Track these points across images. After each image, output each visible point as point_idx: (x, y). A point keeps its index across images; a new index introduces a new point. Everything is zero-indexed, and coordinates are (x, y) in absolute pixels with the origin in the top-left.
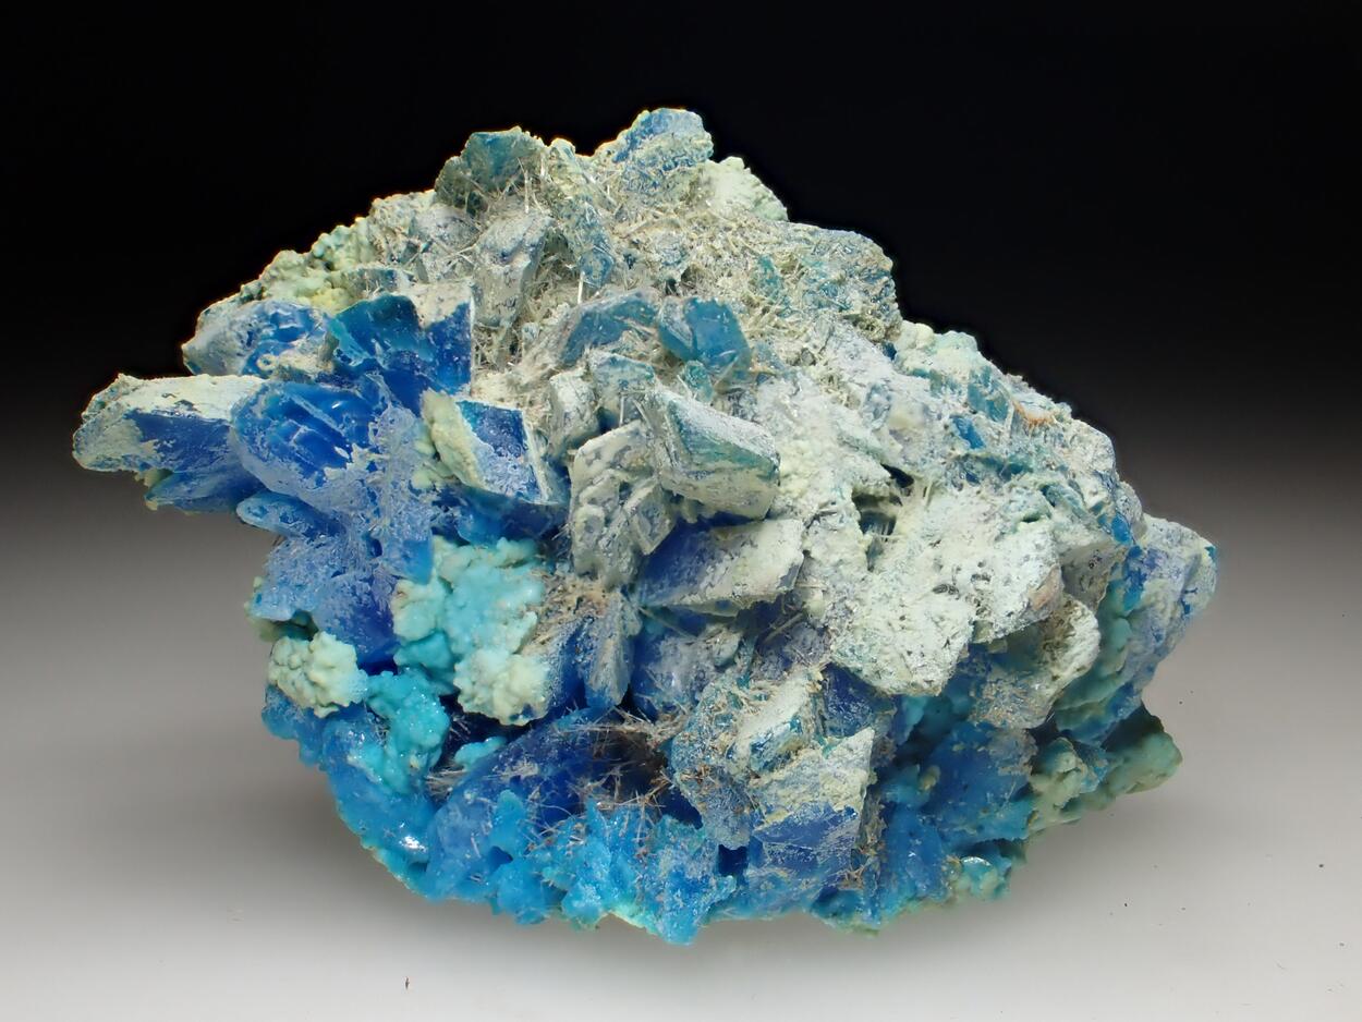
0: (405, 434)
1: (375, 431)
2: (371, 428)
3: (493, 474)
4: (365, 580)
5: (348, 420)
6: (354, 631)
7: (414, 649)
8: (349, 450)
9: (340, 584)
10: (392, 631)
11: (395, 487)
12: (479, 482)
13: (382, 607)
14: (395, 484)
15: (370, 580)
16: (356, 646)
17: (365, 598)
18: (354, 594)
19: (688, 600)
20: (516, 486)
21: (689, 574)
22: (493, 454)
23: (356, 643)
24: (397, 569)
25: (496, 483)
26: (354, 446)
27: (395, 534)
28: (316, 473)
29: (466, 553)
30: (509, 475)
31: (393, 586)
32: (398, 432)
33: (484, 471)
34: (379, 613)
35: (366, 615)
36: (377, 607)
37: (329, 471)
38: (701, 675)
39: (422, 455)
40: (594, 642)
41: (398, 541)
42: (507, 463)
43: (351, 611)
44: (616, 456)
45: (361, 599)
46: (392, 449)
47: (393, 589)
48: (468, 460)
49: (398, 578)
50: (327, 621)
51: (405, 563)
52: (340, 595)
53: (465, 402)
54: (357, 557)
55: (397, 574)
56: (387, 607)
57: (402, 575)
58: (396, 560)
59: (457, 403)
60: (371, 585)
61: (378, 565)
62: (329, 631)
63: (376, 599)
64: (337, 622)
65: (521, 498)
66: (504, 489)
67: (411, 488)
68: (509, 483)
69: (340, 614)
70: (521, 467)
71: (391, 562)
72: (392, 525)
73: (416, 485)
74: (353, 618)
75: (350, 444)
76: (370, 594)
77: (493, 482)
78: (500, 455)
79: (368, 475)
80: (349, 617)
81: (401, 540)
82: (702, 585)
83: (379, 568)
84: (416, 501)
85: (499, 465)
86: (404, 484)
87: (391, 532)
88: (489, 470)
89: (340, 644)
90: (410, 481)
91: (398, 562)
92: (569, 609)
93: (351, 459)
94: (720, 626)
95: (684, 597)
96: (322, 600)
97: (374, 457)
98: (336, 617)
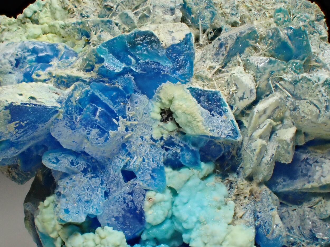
0: (144, 109)
1: (129, 108)
2: (127, 107)
3: (212, 126)
4: (129, 194)
5: (119, 103)
6: (123, 224)
7: (154, 230)
8: (118, 120)
9: (117, 197)
10: (145, 221)
11: (143, 140)
12: (205, 131)
13: (139, 208)
14: (142, 138)
15: (131, 194)
16: (124, 232)
17: (130, 204)
18: (125, 202)
19: (309, 186)
20: (226, 132)
21: (302, 172)
22: (210, 115)
23: (124, 230)
24: (148, 185)
25: (215, 131)
26: (120, 117)
27: (146, 166)
28: (106, 134)
29: (185, 172)
30: (221, 126)
31: (144, 196)
32: (140, 108)
33: (208, 124)
34: (138, 212)
35: (131, 214)
36: (136, 208)
37: (111, 132)
39: (155, 120)
40: (258, 214)
41: (148, 169)
42: (217, 120)
43: (123, 212)
44: (271, 113)
45: (128, 205)
46: (139, 118)
47: (144, 197)
48: (198, 120)
49: (146, 190)
50: (108, 220)
51: (153, 181)
52: (117, 204)
53: (191, 88)
54: (119, 181)
55: (148, 188)
56: (141, 208)
57: (151, 188)
58: (148, 180)
59: (188, 89)
60: (132, 196)
61: (136, 184)
62: (108, 225)
63: (136, 203)
64: (114, 219)
65: (229, 138)
66: (220, 134)
67: (152, 138)
68: (222, 130)
69: (116, 214)
70: (224, 121)
71: (146, 182)
72: (144, 160)
73: (155, 137)
74: (124, 216)
75: (118, 117)
76: (132, 201)
77: (213, 130)
78: (213, 115)
79: (126, 133)
80: (121, 215)
81: (150, 168)
82: (316, 177)
83: (137, 186)
84: (155, 146)
85: (215, 121)
86: (147, 137)
87: (144, 165)
88: (210, 124)
89: (116, 232)
90: (151, 135)
91: (149, 181)
92: (245, 197)
93: (119, 125)
94: (320, 198)
95: (305, 184)
96: (107, 208)
97: (129, 123)
98: (113, 217)
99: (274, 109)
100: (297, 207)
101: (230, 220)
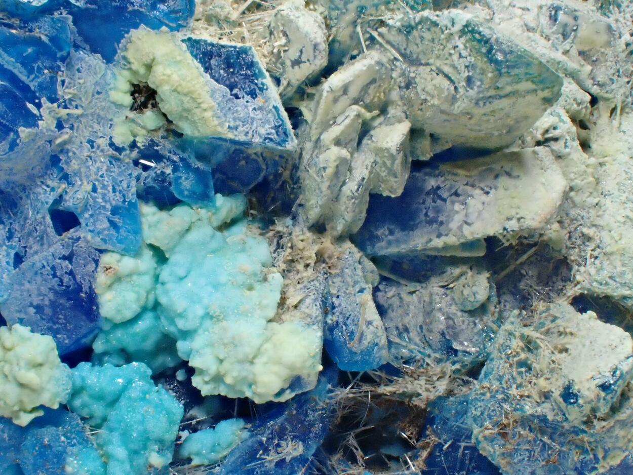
0: (97, 84)
1: (63, 82)
2: (59, 79)
3: (234, 119)
4: (64, 258)
5: (40, 70)
6: (53, 319)
7: (119, 333)
8: (39, 106)
9: (39, 265)
10: (99, 313)
11: (92, 147)
12: (219, 129)
13: (85, 288)
14: (91, 143)
15: (69, 258)
16: (55, 337)
17: (66, 279)
18: (55, 276)
19: (438, 243)
20: (263, 131)
21: (426, 215)
22: (229, 96)
23: (54, 333)
24: (104, 240)
25: (240, 129)
26: (44, 100)
27: (100, 200)
28: (12, 134)
29: (181, 215)
30: (253, 119)
31: (97, 262)
32: (87, 81)
33: (225, 115)
34: (83, 295)
35: (69, 299)
36: (79, 288)
37: (24, 132)
38: (451, 322)
39: (120, 106)
40: (334, 299)
41: (104, 207)
42: (245, 106)
43: (51, 296)
44: (360, 92)
45: (61, 281)
46: (85, 102)
47: (97, 265)
48: (204, 106)
49: (101, 251)
50: (20, 311)
51: (113, 232)
52: (39, 279)
53: (190, 39)
54: (45, 231)
55: (104, 247)
56: (90, 287)
57: (110, 247)
58: (104, 229)
59: (183, 41)
60: (71, 262)
61: (80, 238)
62: (21, 321)
63: (78, 277)
64: (32, 310)
65: (270, 145)
66: (250, 135)
67: (112, 144)
68: (254, 127)
69: (36, 301)
70: (260, 108)
71: (99, 233)
72: (94, 190)
73: (118, 141)
74: (53, 304)
75: (39, 99)
76: (71, 273)
77: (236, 128)
78: (237, 97)
79: (58, 133)
80: (47, 303)
81: (108, 206)
82: (453, 225)
83: (81, 243)
84: (118, 160)
85: (239, 109)
86: (103, 142)
87: (94, 199)
88: (230, 115)
89: (37, 336)
90: (111, 138)
91: (106, 232)
92: (307, 266)
93: (41, 116)
94: (465, 268)
95: (430, 240)
96: (16, 287)
97: (63, 112)
98: (31, 305)
99: (365, 84)
100: (418, 286)
101: (271, 313)
